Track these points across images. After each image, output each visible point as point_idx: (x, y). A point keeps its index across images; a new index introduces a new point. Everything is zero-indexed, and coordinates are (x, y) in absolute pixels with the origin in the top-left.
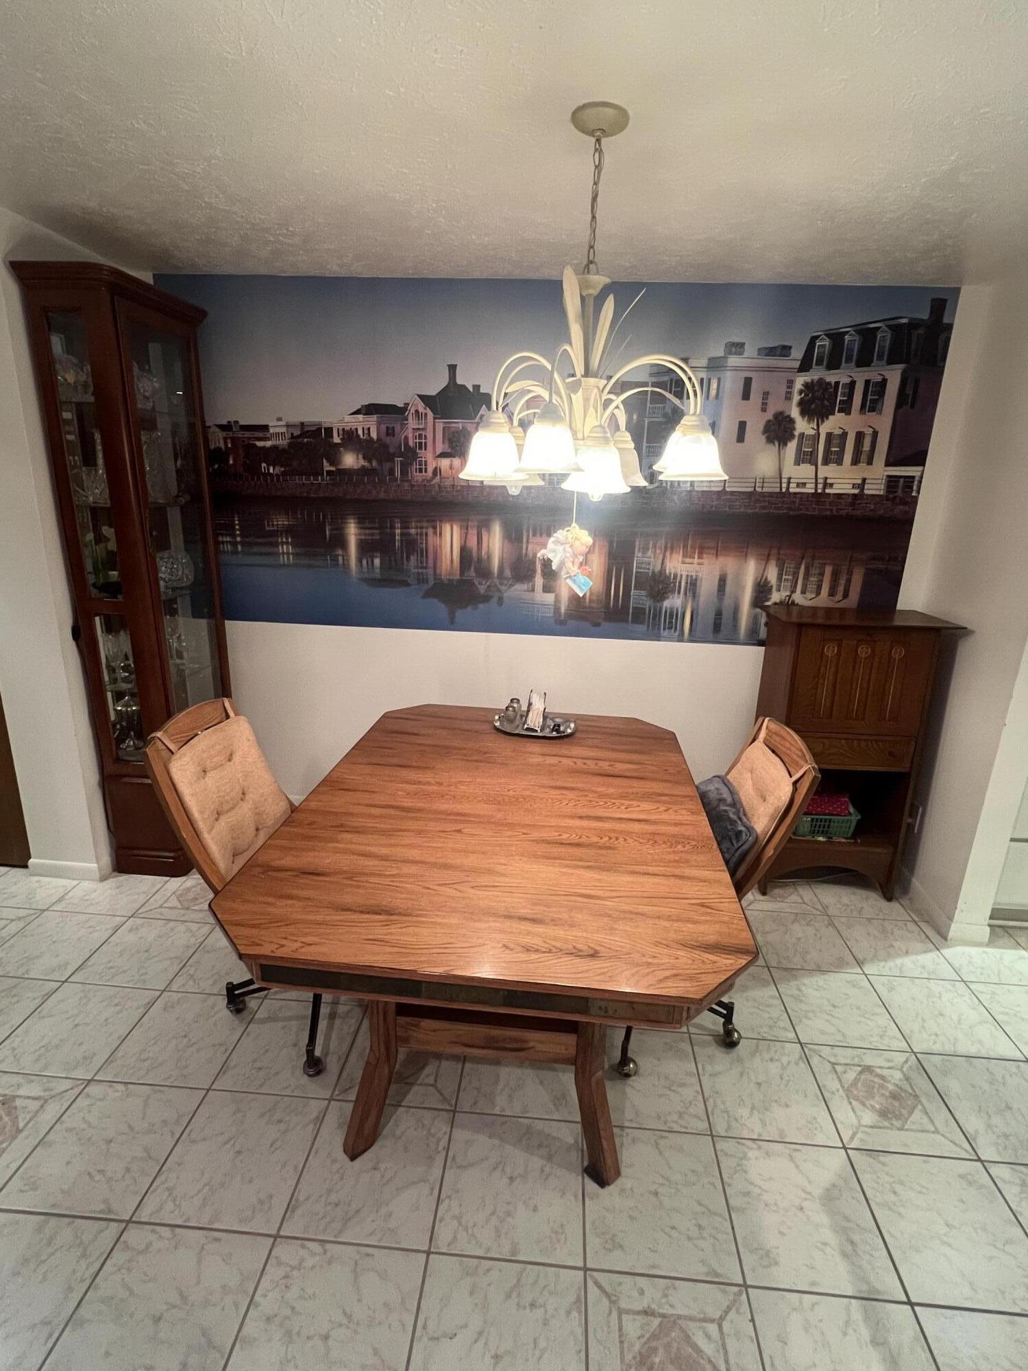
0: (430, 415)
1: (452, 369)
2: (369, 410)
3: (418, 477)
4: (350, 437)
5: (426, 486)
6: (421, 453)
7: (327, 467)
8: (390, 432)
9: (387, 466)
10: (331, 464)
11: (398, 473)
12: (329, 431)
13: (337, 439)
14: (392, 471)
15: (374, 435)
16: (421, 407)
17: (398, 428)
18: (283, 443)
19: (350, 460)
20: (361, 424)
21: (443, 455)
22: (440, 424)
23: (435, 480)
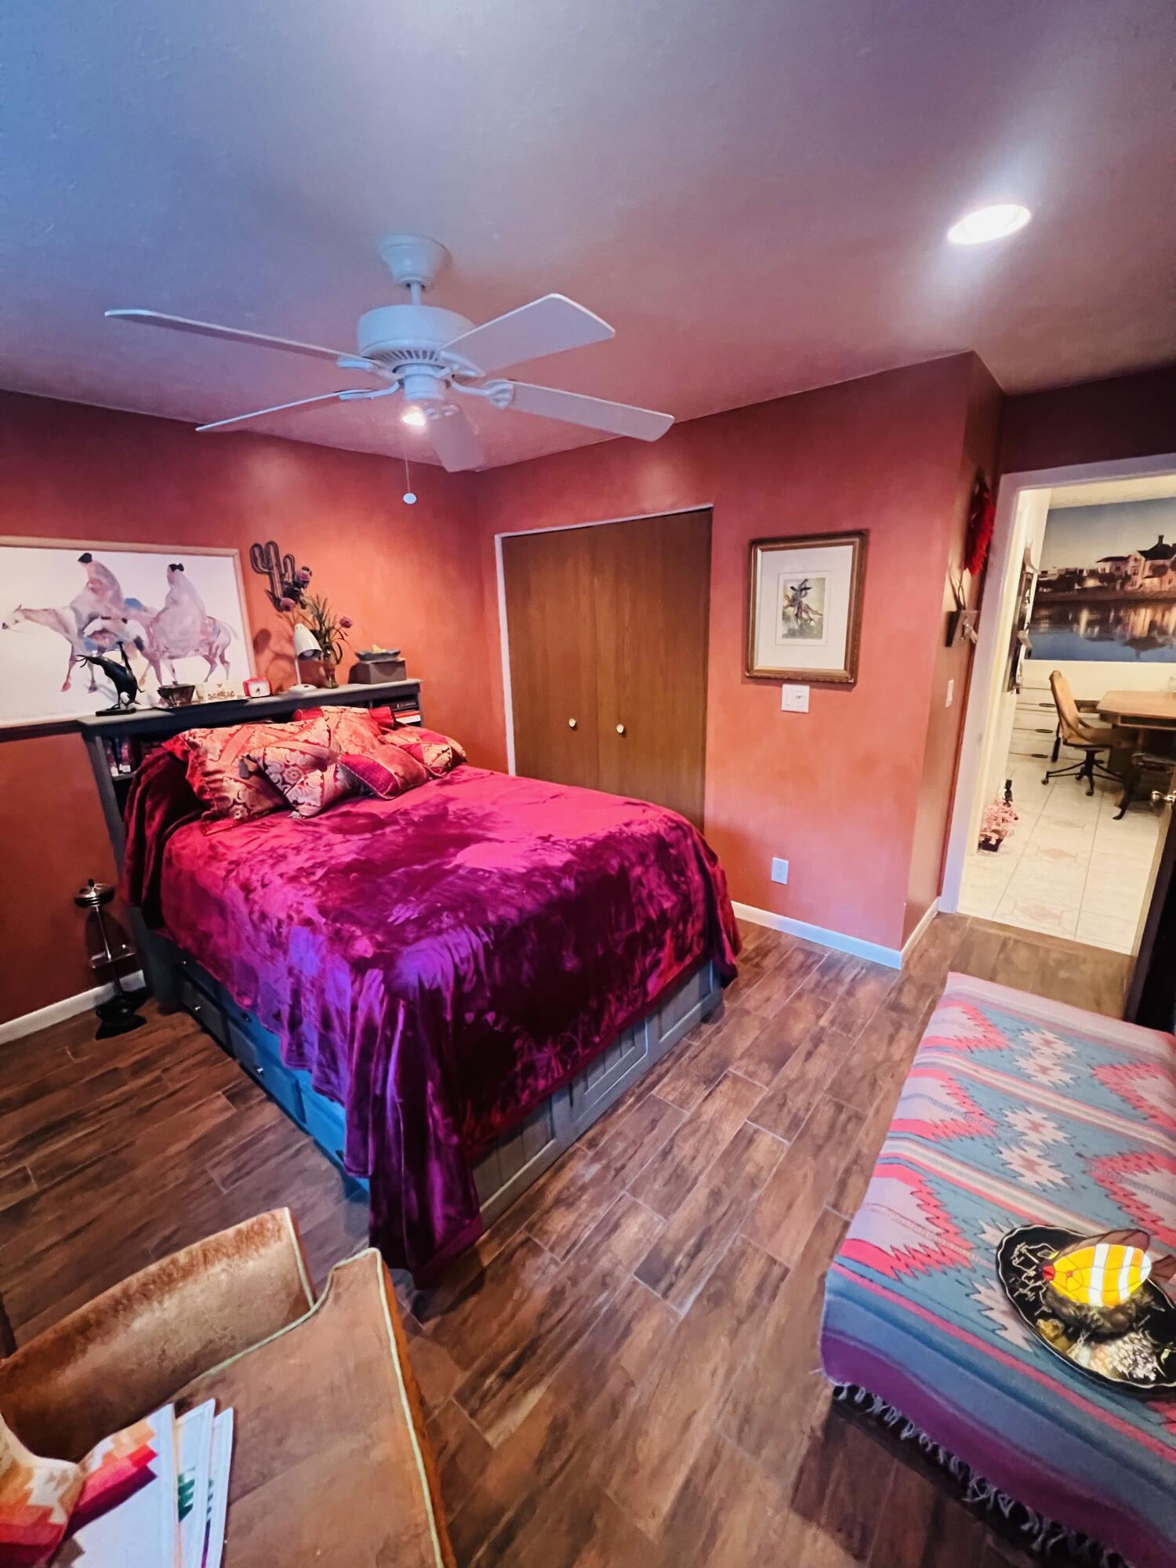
0: (1143, 559)
1: (1161, 538)
2: (1106, 560)
3: (1129, 588)
4: (1093, 574)
5: (1133, 593)
6: (1134, 577)
7: (1077, 587)
8: (1118, 569)
9: (1112, 585)
10: (1079, 585)
11: (1118, 587)
12: (1081, 571)
13: (1085, 574)
14: (1114, 588)
15: (1107, 571)
16: (1139, 556)
17: (1122, 567)
18: (1054, 578)
19: (1091, 583)
20: (1100, 567)
21: (1148, 577)
22: (1149, 563)
23: (1142, 589)
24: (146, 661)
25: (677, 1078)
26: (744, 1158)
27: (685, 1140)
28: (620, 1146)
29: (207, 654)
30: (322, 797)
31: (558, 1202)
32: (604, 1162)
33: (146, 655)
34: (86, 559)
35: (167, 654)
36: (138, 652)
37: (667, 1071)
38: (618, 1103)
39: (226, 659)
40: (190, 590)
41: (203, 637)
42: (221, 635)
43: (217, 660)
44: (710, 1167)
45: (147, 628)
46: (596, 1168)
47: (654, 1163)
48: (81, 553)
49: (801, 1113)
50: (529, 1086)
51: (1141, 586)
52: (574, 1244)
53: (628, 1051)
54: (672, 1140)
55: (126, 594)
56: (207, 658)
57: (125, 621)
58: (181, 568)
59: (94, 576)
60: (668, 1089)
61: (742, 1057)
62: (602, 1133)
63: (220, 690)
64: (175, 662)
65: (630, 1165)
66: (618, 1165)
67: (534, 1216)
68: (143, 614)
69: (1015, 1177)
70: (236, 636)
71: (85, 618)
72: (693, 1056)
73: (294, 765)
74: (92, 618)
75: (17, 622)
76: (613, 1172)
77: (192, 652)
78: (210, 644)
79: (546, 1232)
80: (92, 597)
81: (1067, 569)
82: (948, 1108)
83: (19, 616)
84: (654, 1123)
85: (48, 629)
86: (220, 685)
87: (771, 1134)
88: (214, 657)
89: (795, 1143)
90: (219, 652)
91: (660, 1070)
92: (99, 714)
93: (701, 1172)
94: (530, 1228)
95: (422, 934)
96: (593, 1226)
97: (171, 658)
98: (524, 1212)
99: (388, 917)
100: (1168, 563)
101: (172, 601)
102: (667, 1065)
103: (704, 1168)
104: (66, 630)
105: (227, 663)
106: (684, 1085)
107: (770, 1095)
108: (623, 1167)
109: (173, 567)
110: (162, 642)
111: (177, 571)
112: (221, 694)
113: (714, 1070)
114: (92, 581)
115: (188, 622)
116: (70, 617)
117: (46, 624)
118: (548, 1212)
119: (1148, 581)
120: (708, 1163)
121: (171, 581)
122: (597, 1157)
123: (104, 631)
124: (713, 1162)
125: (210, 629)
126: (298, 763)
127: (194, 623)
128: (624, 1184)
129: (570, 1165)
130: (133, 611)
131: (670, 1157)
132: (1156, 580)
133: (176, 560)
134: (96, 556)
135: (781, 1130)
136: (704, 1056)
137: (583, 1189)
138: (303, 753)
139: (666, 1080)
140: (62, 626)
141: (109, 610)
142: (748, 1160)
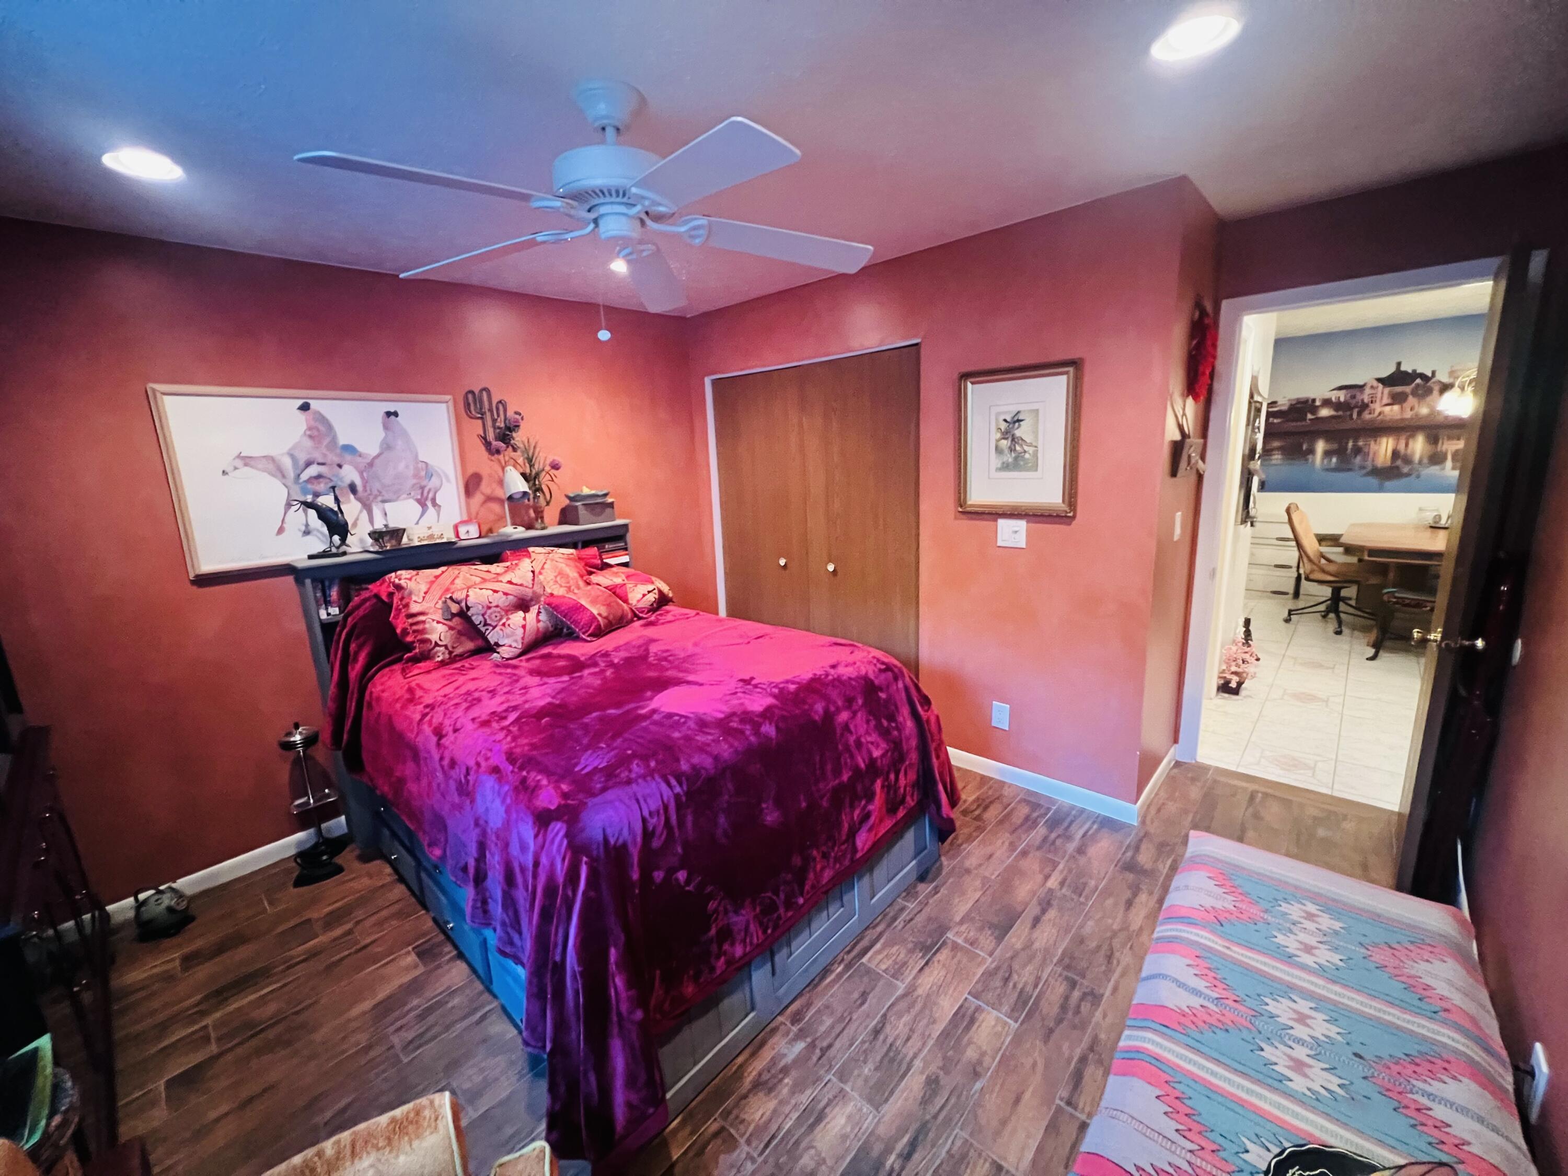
0: (1381, 386)
1: (1399, 364)
2: (1340, 388)
3: (1367, 416)
4: (1327, 403)
5: (1372, 421)
6: (1372, 405)
7: (1310, 416)
8: (1353, 397)
9: (1348, 413)
10: (1313, 415)
11: (1355, 416)
12: (1314, 400)
13: (1318, 403)
14: (1351, 415)
15: (1342, 399)
16: (1375, 383)
17: (1358, 395)
18: (1285, 408)
19: (1325, 412)
20: (1334, 396)
21: (1387, 405)
22: (1387, 390)
23: (1380, 418)
24: (358, 505)
25: (889, 944)
26: (966, 1039)
27: (900, 1017)
28: (828, 1022)
29: (419, 497)
30: (523, 638)
31: (757, 1085)
32: (809, 1040)
33: (359, 499)
34: (305, 407)
35: (380, 498)
36: (352, 496)
37: (880, 935)
38: (826, 971)
39: (438, 501)
40: (405, 434)
41: (415, 481)
42: (433, 479)
43: (429, 504)
44: (925, 1051)
45: (361, 473)
46: (800, 1046)
47: (863, 1042)
48: (300, 402)
49: (1029, 988)
50: (725, 953)
51: (1380, 414)
52: (773, 1137)
53: (836, 912)
54: (885, 1015)
55: (342, 441)
56: (419, 501)
57: (340, 466)
58: (396, 414)
59: (312, 423)
60: (880, 957)
61: (962, 922)
62: (809, 1005)
63: (430, 532)
64: (387, 505)
65: (838, 1045)
66: (825, 1044)
67: (730, 1102)
68: (359, 459)
69: (1280, 1081)
70: (448, 481)
71: (302, 463)
72: (908, 918)
73: (497, 606)
74: (308, 464)
75: (236, 468)
76: (818, 1052)
77: (405, 496)
78: (422, 488)
79: (743, 1121)
80: (309, 443)
81: (1298, 399)
82: (1196, 992)
83: (239, 463)
84: (864, 996)
85: (266, 475)
86: (429, 528)
87: (995, 1013)
88: (426, 500)
89: (1021, 1024)
90: (431, 496)
91: (871, 935)
92: (311, 557)
93: (915, 1056)
94: (726, 1114)
95: (610, 783)
96: (795, 1115)
97: (384, 501)
98: (721, 1095)
99: (576, 764)
100: (1408, 389)
101: (387, 447)
102: (880, 929)
103: (920, 1050)
104: (284, 476)
105: (440, 506)
106: (899, 952)
107: (993, 966)
108: (830, 1046)
109: (389, 414)
110: (376, 486)
111: (393, 417)
112: (431, 537)
113: (930, 936)
114: (310, 429)
115: (401, 466)
116: (287, 463)
117: (264, 470)
118: (745, 1097)
119: (1388, 409)
120: (924, 1044)
121: (386, 427)
122: (800, 1035)
123: (319, 477)
124: (931, 1043)
125: (423, 473)
126: (501, 605)
127: (407, 467)
128: (831, 1067)
129: (771, 1042)
130: (348, 457)
131: (881, 1037)
132: (1396, 408)
133: (392, 407)
134: (314, 404)
135: (1006, 1008)
136: (919, 919)
137: (785, 1070)
138: (506, 594)
139: (878, 946)
140: (280, 473)
141: (325, 455)
142: (970, 1043)
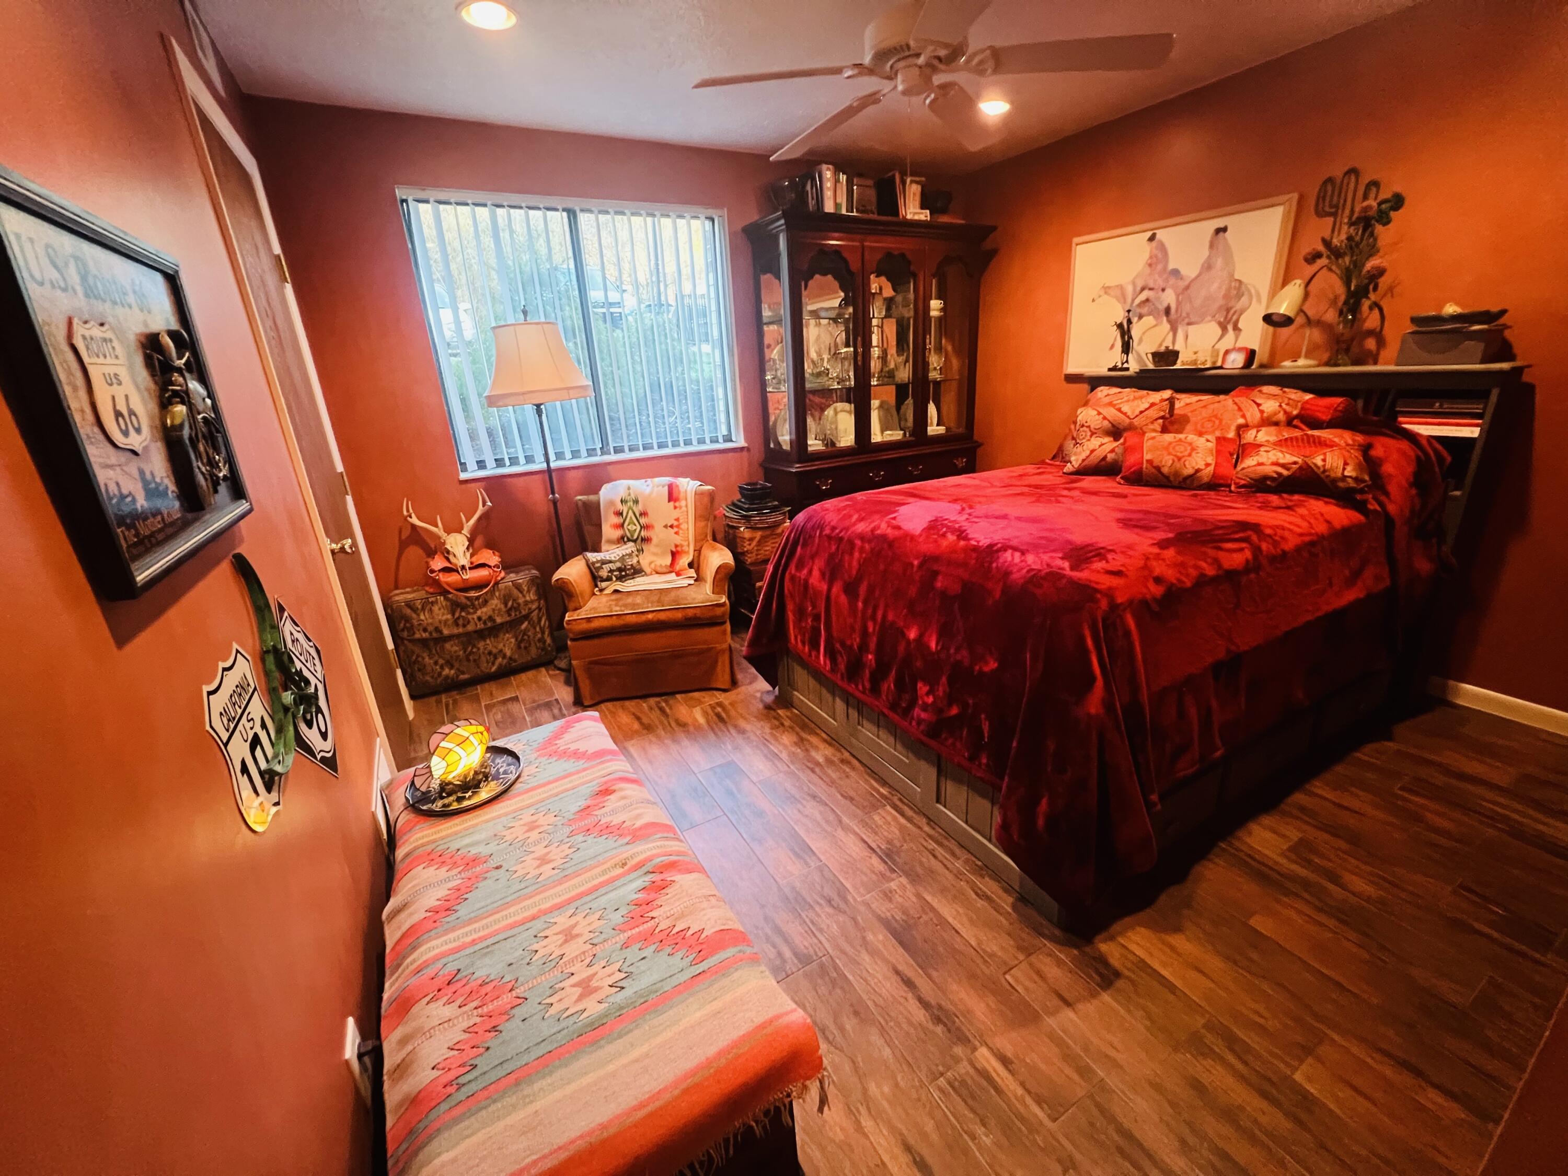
29: (1222, 320)
34: (1152, 238)
36: (1165, 318)
37: (919, 828)
41: (1224, 302)
48: (1149, 234)
54: (826, 805)
55: (1171, 266)
56: (1220, 324)
57: (1163, 290)
58: (1224, 230)
59: (1155, 252)
63: (1194, 357)
68: (1180, 282)
71: (1139, 289)
74: (1143, 289)
75: (1100, 296)
77: (1209, 318)
80: (1148, 270)
83: (1102, 293)
85: (1114, 300)
86: (1196, 353)
88: (1228, 322)
101: (1208, 266)
109: (1218, 230)
111: (1221, 234)
114: (1151, 257)
115: (1215, 286)
116: (1129, 289)
117: (1116, 297)
123: (1147, 300)
125: (1234, 293)
127: (1219, 287)
130: (1172, 281)
133: (1223, 222)
134: (1160, 234)
139: (902, 821)
140: (1122, 298)
141: (1155, 281)
